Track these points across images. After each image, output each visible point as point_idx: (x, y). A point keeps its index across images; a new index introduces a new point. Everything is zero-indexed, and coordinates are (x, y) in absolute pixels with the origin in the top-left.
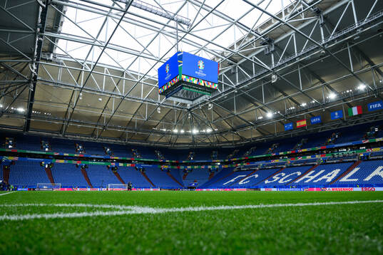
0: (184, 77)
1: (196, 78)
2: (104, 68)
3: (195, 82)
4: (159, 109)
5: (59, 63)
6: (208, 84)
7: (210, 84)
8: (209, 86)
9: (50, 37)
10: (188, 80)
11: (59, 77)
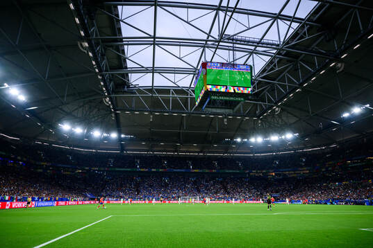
0: (209, 87)
1: (223, 86)
2: (169, 90)
3: (223, 90)
4: (225, 120)
5: (132, 93)
6: (239, 90)
7: (241, 89)
8: (240, 92)
9: (119, 74)
10: (214, 89)
11: (133, 105)
